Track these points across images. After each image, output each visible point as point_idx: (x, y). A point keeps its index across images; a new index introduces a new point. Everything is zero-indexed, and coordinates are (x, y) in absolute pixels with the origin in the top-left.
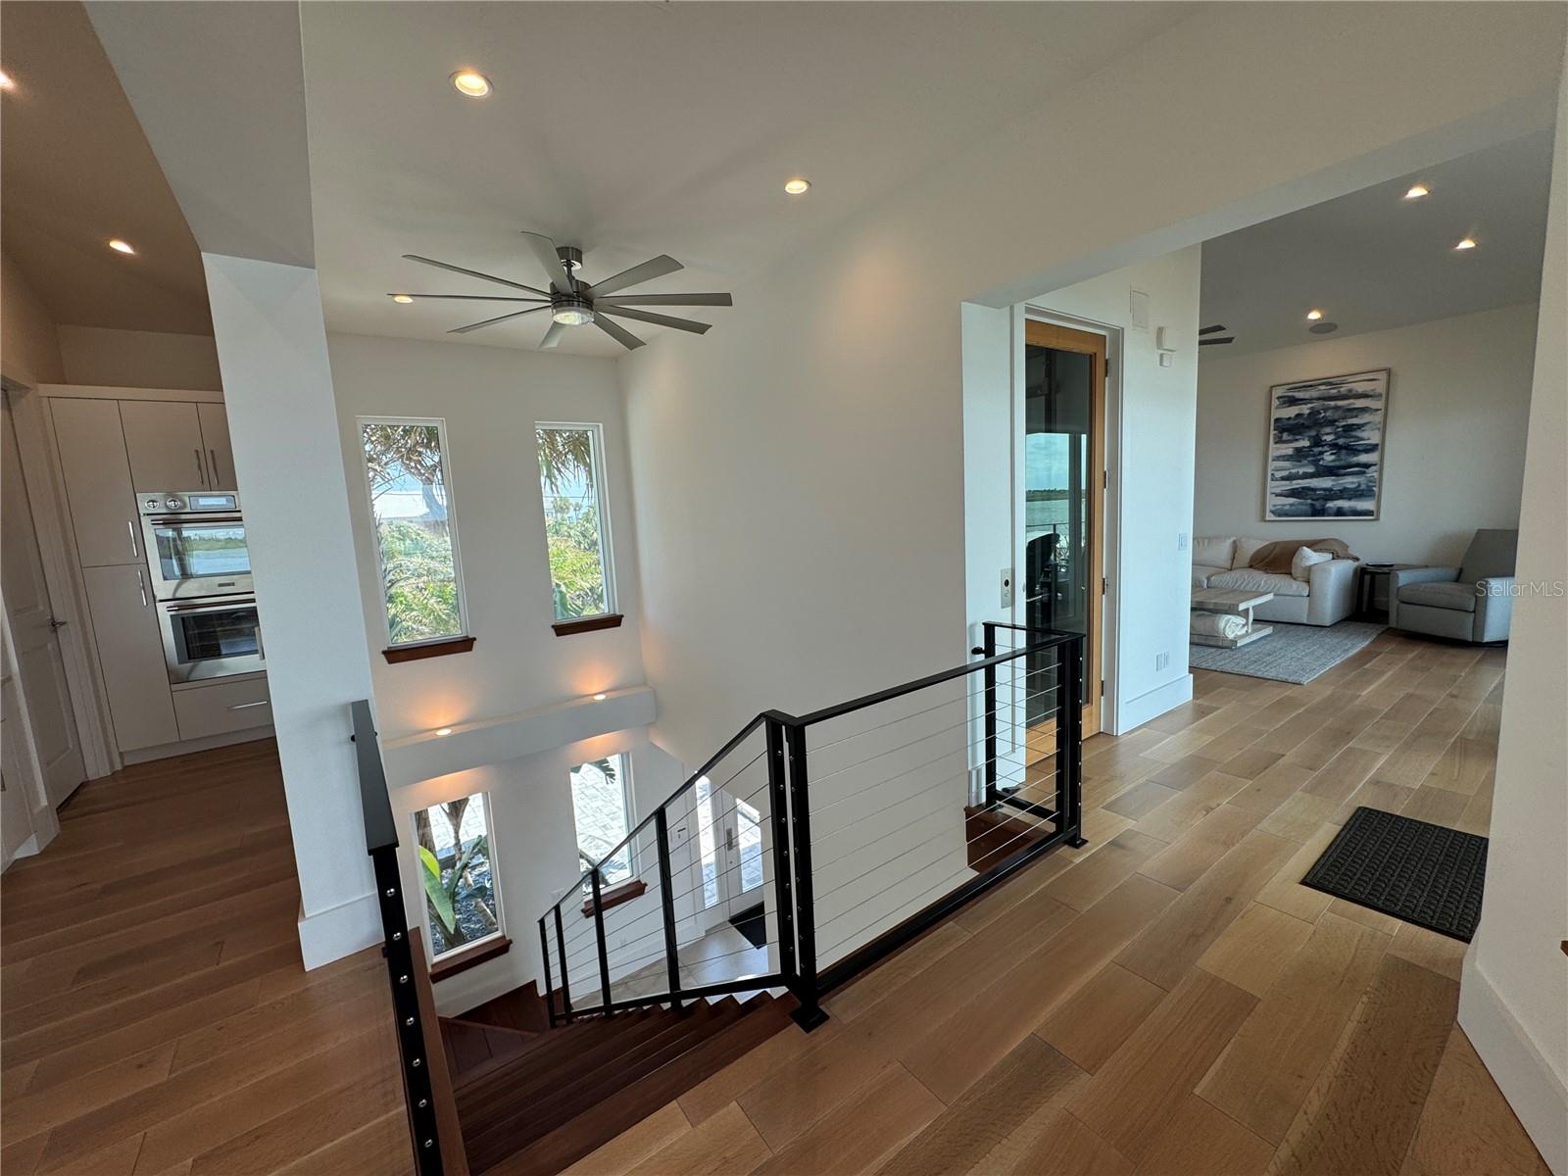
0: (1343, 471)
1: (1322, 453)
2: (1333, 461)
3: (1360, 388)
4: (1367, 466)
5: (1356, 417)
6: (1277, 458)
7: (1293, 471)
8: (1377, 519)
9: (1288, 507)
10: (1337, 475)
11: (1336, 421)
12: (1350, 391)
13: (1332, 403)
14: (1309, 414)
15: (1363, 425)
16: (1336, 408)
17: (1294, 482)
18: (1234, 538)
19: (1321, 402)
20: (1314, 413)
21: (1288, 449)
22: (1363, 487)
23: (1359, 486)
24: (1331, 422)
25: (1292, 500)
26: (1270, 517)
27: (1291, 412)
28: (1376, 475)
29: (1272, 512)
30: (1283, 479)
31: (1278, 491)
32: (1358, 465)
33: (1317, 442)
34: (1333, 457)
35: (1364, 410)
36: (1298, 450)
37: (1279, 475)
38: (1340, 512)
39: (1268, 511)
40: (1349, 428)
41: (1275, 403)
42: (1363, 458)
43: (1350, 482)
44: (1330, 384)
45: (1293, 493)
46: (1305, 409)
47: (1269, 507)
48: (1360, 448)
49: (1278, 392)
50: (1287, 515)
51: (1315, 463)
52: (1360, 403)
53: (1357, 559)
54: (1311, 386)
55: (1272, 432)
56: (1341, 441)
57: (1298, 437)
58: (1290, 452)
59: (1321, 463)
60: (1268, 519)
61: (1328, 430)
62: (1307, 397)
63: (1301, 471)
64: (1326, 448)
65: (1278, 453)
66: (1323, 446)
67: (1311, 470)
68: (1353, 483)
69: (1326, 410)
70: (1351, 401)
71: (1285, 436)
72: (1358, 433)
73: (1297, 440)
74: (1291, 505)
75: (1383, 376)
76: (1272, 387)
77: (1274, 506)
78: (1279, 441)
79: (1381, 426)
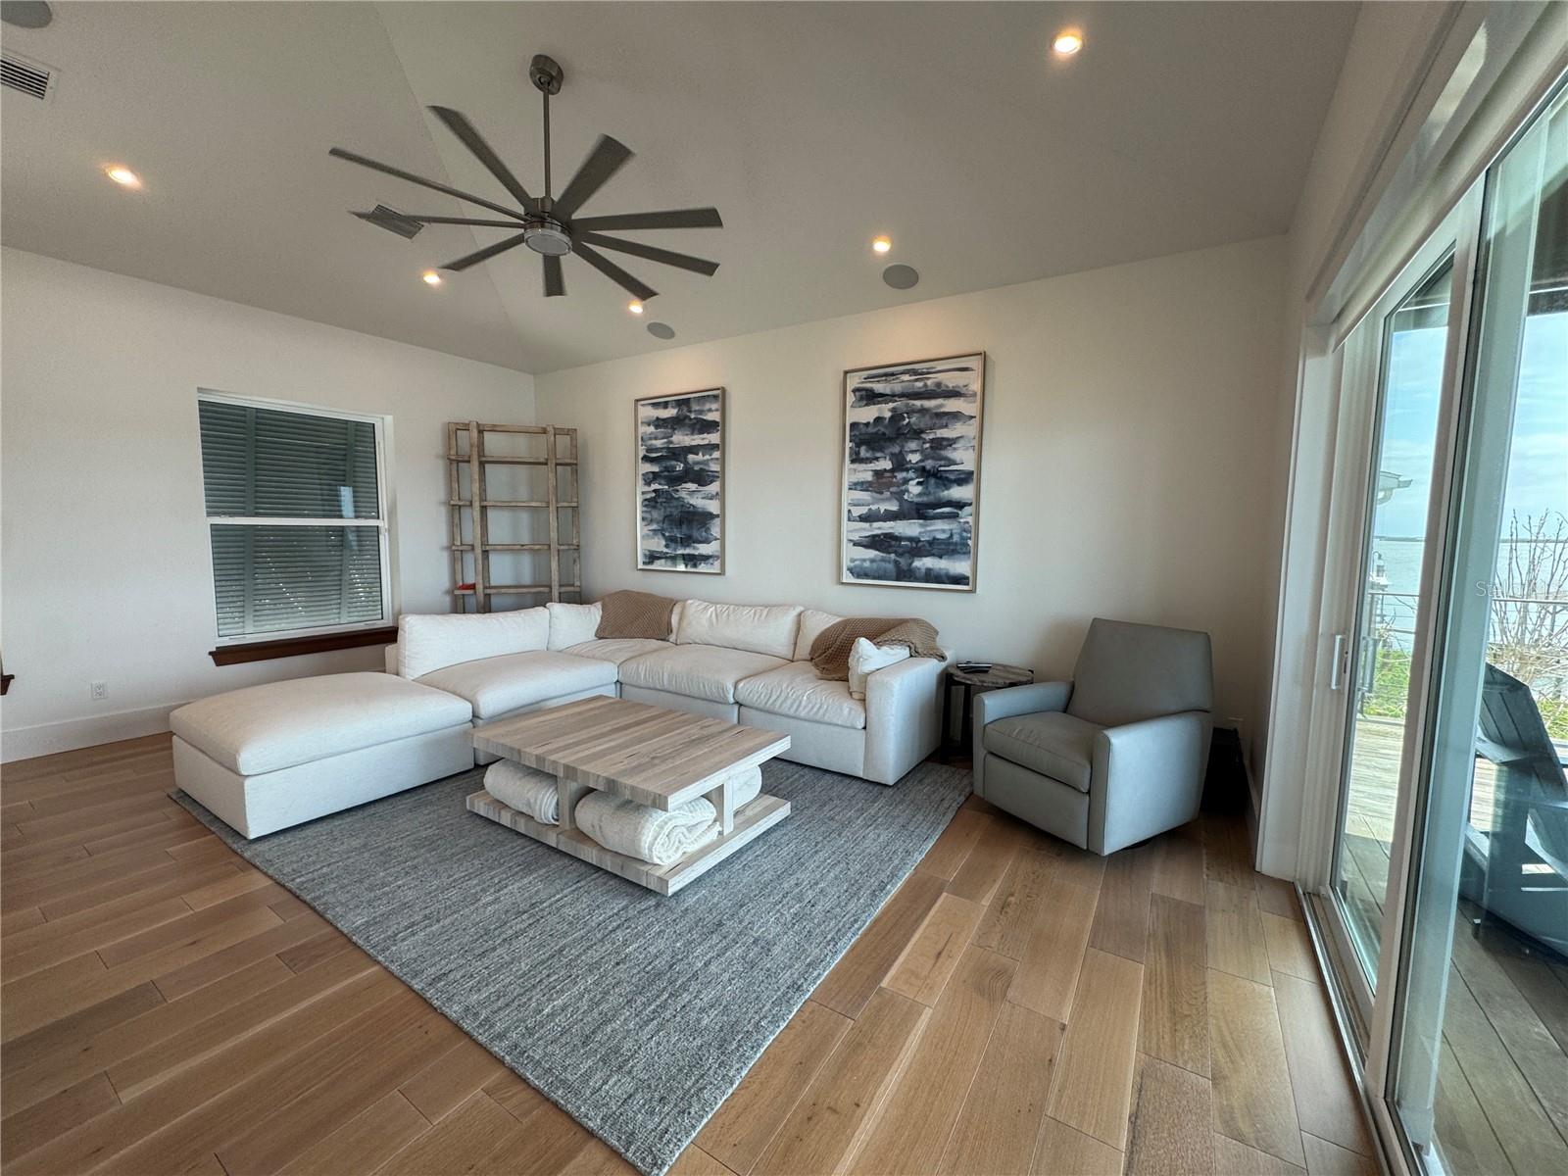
0: (931, 512)
1: (906, 481)
2: (920, 495)
3: (951, 380)
4: (960, 505)
5: (946, 426)
6: (854, 486)
7: (874, 507)
8: (973, 591)
9: (867, 564)
10: (925, 518)
11: (922, 432)
12: (939, 385)
13: (918, 403)
14: (892, 418)
15: (954, 441)
16: (923, 411)
17: (876, 525)
18: (799, 609)
19: (905, 401)
20: (897, 417)
21: (865, 473)
22: (956, 538)
23: (952, 535)
24: (917, 434)
25: (872, 553)
26: (847, 578)
27: (867, 414)
28: (970, 519)
29: (850, 570)
30: (863, 519)
31: (856, 537)
32: (950, 503)
33: (900, 464)
34: (919, 489)
35: (956, 416)
36: (878, 474)
37: (857, 511)
38: (931, 576)
39: (845, 569)
40: (940, 444)
41: (851, 398)
42: (957, 493)
43: (940, 529)
44: (914, 372)
45: (874, 542)
46: (885, 410)
47: (846, 564)
48: (952, 477)
49: (854, 382)
50: (866, 576)
51: (899, 496)
52: (951, 405)
53: (943, 658)
54: (893, 374)
55: (848, 445)
56: (929, 464)
57: (878, 455)
58: (869, 477)
59: (906, 497)
60: (844, 581)
61: (913, 445)
62: (888, 391)
63: (883, 507)
64: (911, 474)
65: (855, 478)
66: (907, 470)
67: (894, 507)
68: (944, 531)
69: (911, 412)
70: (939, 401)
71: (864, 452)
72: (949, 453)
73: (877, 459)
74: (872, 561)
75: (975, 363)
76: (846, 373)
77: (853, 560)
78: (856, 459)
79: (975, 443)
